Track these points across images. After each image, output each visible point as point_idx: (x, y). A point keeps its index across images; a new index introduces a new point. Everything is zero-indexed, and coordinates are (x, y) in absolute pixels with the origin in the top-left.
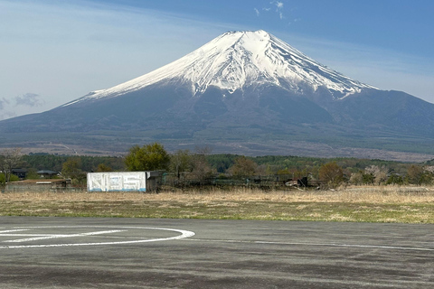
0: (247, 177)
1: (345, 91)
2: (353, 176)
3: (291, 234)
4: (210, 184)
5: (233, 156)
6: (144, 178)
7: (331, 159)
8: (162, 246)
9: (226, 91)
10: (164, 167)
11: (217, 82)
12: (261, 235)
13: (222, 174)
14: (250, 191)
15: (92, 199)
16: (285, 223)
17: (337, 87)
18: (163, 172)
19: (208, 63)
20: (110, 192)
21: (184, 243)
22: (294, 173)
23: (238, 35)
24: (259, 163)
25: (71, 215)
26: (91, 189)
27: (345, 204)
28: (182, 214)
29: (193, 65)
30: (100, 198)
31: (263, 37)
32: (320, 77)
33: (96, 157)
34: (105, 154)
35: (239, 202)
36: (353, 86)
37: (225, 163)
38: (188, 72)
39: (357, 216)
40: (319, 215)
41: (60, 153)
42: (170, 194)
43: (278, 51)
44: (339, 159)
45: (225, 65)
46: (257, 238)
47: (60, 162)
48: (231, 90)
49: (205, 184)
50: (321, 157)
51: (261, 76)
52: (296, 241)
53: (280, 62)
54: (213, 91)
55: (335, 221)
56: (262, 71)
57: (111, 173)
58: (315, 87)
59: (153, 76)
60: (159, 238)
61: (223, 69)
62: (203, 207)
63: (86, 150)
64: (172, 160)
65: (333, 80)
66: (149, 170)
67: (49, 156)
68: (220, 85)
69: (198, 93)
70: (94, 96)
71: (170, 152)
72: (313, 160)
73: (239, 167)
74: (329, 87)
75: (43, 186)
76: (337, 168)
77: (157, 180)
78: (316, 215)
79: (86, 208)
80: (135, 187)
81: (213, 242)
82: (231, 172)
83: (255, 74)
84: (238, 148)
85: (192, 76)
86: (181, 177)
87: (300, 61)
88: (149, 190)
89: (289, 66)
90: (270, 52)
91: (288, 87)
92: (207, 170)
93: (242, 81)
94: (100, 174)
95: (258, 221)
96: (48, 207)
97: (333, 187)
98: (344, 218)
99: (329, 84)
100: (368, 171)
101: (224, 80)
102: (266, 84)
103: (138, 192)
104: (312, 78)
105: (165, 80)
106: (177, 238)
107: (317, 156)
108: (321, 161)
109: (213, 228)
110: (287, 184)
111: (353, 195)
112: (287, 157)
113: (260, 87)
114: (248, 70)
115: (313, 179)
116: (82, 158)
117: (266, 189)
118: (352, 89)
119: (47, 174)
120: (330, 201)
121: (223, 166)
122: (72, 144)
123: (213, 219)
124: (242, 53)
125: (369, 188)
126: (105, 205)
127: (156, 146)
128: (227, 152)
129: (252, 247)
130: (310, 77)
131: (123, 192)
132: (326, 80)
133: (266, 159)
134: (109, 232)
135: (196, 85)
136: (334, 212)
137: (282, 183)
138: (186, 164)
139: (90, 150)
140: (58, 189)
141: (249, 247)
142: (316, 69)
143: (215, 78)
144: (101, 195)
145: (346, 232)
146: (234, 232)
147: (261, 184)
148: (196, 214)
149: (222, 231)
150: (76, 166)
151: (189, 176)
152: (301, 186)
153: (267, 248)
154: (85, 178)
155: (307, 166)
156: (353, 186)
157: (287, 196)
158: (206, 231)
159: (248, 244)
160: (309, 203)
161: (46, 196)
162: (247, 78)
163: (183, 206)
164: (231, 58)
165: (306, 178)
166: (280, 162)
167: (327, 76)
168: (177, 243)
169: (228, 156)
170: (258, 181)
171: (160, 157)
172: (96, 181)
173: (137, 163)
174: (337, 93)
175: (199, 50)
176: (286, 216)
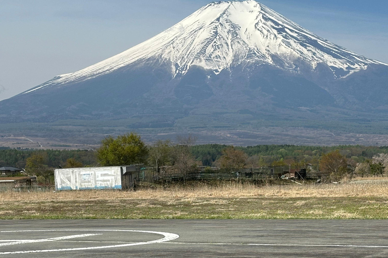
0: (237, 170)
1: (349, 68)
2: (359, 166)
3: (288, 234)
4: (194, 179)
5: (220, 147)
6: (119, 173)
7: (334, 148)
8: (142, 251)
9: (211, 72)
10: (141, 161)
11: (201, 61)
12: (254, 237)
13: (209, 168)
14: (241, 186)
15: (61, 198)
16: (282, 222)
17: (339, 64)
18: (141, 167)
19: (190, 40)
20: (80, 190)
21: (167, 247)
22: (290, 164)
23: (224, 6)
24: (250, 154)
25: (38, 217)
26: (59, 187)
27: (350, 199)
28: (163, 213)
29: (173, 42)
30: (70, 198)
31: (252, 8)
32: (319, 53)
33: (64, 151)
34: (74, 147)
35: (228, 199)
36: (358, 62)
37: (211, 154)
38: (167, 51)
39: (364, 212)
40: (321, 212)
41: (23, 146)
42: (150, 191)
43: (269, 23)
44: (342, 148)
45: (209, 41)
46: (250, 240)
47: (23, 157)
48: (217, 71)
49: (189, 179)
50: (322, 145)
51: (251, 54)
52: (295, 243)
53: (273, 36)
54: (196, 72)
55: (339, 219)
56: (252, 47)
57: (81, 169)
58: (314, 64)
59: (127, 56)
60: (138, 241)
61: (207, 46)
62: (187, 206)
63: (51, 142)
64: (150, 153)
65: (335, 56)
66: (125, 164)
67: (11, 150)
68: (203, 64)
69: (179, 75)
70: (59, 80)
71: (148, 144)
72: (312, 149)
73: (228, 158)
74: (330, 64)
75: (4, 185)
76: (340, 157)
77: (134, 176)
78: (317, 212)
79: (55, 209)
80: (108, 184)
81: (199, 245)
82: (218, 165)
83: (244, 51)
84: (226, 136)
85: (172, 55)
86: (161, 171)
87: (295, 35)
88: (125, 188)
89: (283, 41)
90: (261, 24)
91: (282, 65)
92: (191, 163)
93: (229, 59)
94: (70, 170)
95: (250, 221)
96: (11, 209)
97: (336, 180)
98: (349, 215)
99: (330, 60)
100: (376, 160)
101: (209, 59)
102: (257, 62)
103: (113, 190)
104: (310, 54)
105: (140, 61)
106: (159, 241)
107: (317, 145)
108: (321, 151)
109: (199, 230)
110: (283, 177)
111: (360, 188)
112: (282, 146)
113: (249, 66)
114: (236, 46)
115: (313, 171)
116: (48, 152)
117: (258, 183)
118: (356, 66)
119: (9, 171)
120: (333, 195)
121: (209, 157)
122: (37, 136)
123: (199, 219)
124: (228, 27)
125: (378, 179)
126: (75, 206)
127: (132, 137)
128: (213, 142)
129: (245, 250)
130: (307, 52)
131: (96, 190)
132: (327, 57)
133: (258, 150)
134: (82, 236)
135: (177, 65)
136: (338, 209)
137: (277, 176)
138: (167, 156)
139: (57, 143)
140: (22, 188)
141: (241, 250)
142: (315, 44)
143: (197, 57)
144: (70, 194)
145: (353, 231)
146: (224, 233)
147: (253, 178)
148: (179, 214)
149: (210, 232)
150: (42, 161)
151: (170, 170)
152: (299, 179)
153: (262, 251)
154: (53, 174)
155: (306, 156)
156: (359, 178)
157: (283, 191)
158: (191, 233)
159: (239, 246)
160: (309, 198)
161: (8, 196)
162: (235, 56)
163: (164, 205)
164: (216, 33)
165: (305, 170)
166: (274, 152)
167: (328, 52)
168: (159, 247)
169: (215, 146)
170: (250, 175)
171: (136, 149)
172: (65, 178)
173: (111, 157)
174: (339, 71)
175: (178, 26)
176: (283, 214)
